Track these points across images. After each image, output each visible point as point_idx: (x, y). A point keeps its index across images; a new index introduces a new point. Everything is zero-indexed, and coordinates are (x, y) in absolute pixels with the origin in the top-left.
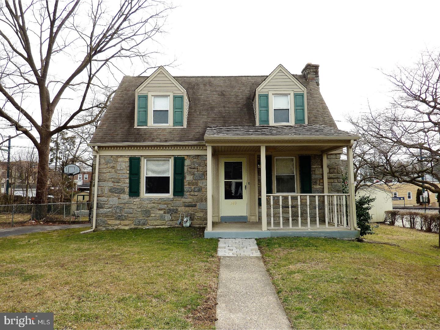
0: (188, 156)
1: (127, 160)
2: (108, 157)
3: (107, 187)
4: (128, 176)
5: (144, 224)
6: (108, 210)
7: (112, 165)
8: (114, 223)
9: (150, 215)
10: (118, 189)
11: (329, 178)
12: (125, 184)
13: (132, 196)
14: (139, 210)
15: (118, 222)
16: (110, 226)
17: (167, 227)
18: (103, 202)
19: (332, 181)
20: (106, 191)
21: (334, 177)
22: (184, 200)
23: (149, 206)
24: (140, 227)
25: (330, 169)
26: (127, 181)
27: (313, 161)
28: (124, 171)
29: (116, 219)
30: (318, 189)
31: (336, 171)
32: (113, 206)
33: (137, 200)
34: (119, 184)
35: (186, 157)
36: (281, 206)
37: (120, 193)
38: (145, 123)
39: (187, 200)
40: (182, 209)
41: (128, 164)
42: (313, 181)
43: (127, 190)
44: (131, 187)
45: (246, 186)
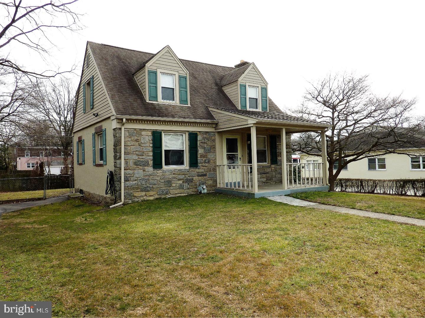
0: (199, 132)
1: (150, 133)
2: (131, 130)
3: (132, 160)
4: (151, 149)
5: (167, 194)
6: (134, 182)
7: (136, 138)
8: (140, 195)
9: (171, 185)
10: (142, 162)
12: (149, 157)
13: (156, 169)
14: (163, 181)
15: (144, 193)
16: (135, 198)
17: (185, 195)
18: (129, 175)
20: (131, 163)
22: (197, 170)
23: (171, 176)
24: (163, 196)
26: (151, 154)
28: (148, 145)
29: (142, 191)
32: (139, 178)
33: (160, 171)
34: (143, 157)
37: (144, 165)
38: (156, 98)
39: (201, 170)
40: (196, 178)
41: (151, 138)
43: (151, 163)
44: (154, 160)
45: (240, 158)
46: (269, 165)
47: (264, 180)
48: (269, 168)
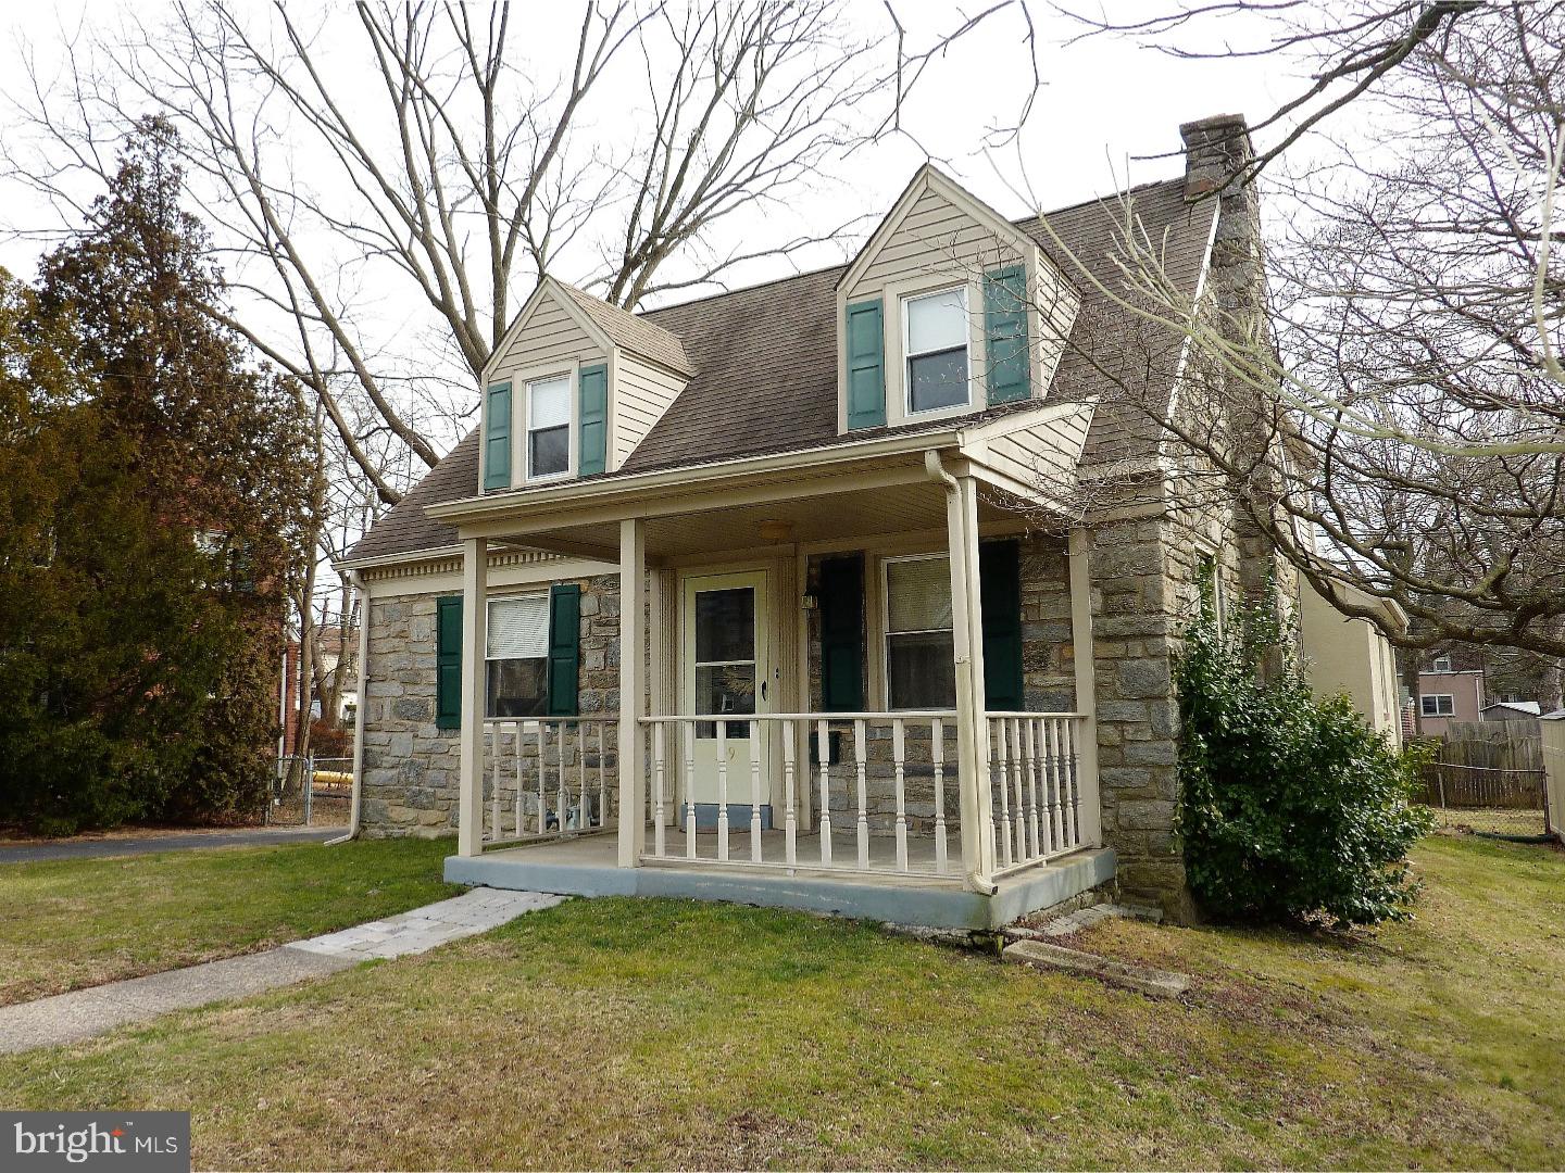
0: (589, 579)
1: (433, 607)
2: (390, 601)
3: (389, 700)
4: (435, 660)
6: (390, 773)
7: (399, 626)
8: (404, 818)
9: (488, 793)
10: (413, 704)
11: (1102, 638)
12: (429, 686)
13: (445, 730)
16: (395, 825)
18: (380, 749)
19: (1118, 649)
20: (387, 711)
21: (1127, 631)
22: (578, 740)
23: (486, 761)
25: (1106, 594)
26: (435, 677)
27: (1027, 561)
28: (427, 646)
29: (408, 804)
30: (1052, 690)
31: (1135, 600)
32: (401, 762)
33: (456, 740)
34: (417, 689)
35: (584, 585)
36: (900, 770)
37: (417, 717)
38: (504, 478)
39: (590, 741)
41: (435, 621)
42: (1029, 652)
43: (432, 706)
44: (441, 698)
45: (765, 685)
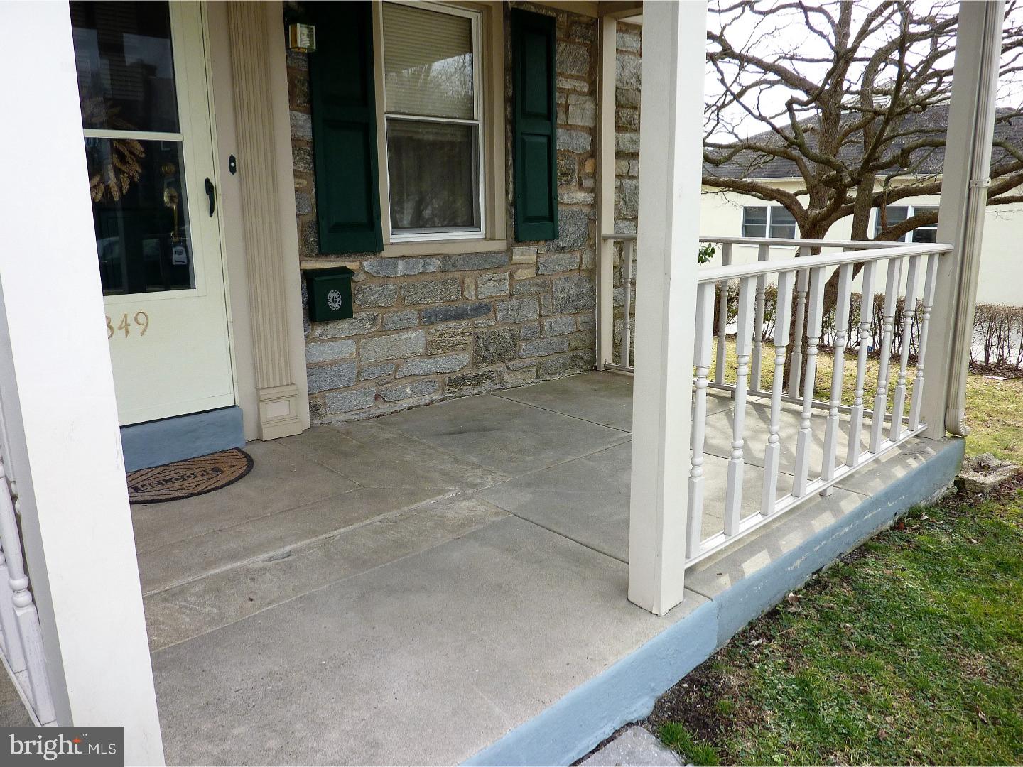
19: (624, 166)
21: (632, 148)
30: (575, 209)
31: (636, 116)
42: (560, 164)
45: (209, 188)
46: (500, 245)
47: (459, 361)
48: (497, 268)
